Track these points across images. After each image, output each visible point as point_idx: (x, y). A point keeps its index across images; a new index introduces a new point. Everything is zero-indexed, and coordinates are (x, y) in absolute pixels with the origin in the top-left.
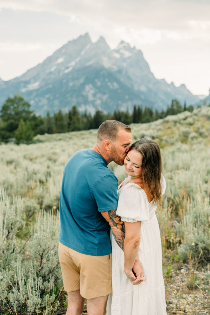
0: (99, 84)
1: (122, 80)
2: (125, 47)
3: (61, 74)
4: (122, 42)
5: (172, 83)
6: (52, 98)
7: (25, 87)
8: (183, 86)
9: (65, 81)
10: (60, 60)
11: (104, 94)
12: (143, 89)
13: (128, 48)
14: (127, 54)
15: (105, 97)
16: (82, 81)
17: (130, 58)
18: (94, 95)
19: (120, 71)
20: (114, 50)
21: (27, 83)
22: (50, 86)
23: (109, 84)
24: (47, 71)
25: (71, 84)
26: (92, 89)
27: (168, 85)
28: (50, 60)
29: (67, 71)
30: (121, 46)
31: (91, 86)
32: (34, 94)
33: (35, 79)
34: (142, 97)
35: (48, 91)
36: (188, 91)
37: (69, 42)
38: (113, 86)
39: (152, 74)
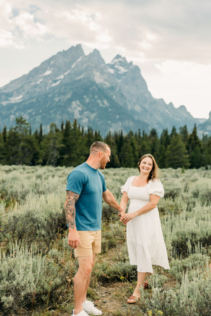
0: (87, 101)
1: (114, 97)
2: (120, 62)
3: (48, 88)
4: (118, 56)
5: (171, 104)
6: (34, 113)
7: (6, 100)
8: (183, 107)
9: (50, 96)
10: (48, 72)
11: (93, 112)
12: (138, 108)
13: (124, 63)
14: (123, 70)
15: (93, 116)
16: (68, 96)
17: (125, 74)
18: (81, 113)
19: (112, 88)
20: (108, 65)
21: (9, 95)
22: (34, 100)
23: (99, 101)
24: (33, 84)
25: (57, 100)
26: (79, 106)
27: (166, 106)
28: (36, 72)
29: (54, 85)
30: (116, 61)
31: (78, 102)
32: (16, 108)
33: (18, 92)
34: (136, 117)
35: (31, 105)
36: (189, 113)
37: (59, 53)
38: (103, 104)
39: (149, 93)
